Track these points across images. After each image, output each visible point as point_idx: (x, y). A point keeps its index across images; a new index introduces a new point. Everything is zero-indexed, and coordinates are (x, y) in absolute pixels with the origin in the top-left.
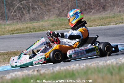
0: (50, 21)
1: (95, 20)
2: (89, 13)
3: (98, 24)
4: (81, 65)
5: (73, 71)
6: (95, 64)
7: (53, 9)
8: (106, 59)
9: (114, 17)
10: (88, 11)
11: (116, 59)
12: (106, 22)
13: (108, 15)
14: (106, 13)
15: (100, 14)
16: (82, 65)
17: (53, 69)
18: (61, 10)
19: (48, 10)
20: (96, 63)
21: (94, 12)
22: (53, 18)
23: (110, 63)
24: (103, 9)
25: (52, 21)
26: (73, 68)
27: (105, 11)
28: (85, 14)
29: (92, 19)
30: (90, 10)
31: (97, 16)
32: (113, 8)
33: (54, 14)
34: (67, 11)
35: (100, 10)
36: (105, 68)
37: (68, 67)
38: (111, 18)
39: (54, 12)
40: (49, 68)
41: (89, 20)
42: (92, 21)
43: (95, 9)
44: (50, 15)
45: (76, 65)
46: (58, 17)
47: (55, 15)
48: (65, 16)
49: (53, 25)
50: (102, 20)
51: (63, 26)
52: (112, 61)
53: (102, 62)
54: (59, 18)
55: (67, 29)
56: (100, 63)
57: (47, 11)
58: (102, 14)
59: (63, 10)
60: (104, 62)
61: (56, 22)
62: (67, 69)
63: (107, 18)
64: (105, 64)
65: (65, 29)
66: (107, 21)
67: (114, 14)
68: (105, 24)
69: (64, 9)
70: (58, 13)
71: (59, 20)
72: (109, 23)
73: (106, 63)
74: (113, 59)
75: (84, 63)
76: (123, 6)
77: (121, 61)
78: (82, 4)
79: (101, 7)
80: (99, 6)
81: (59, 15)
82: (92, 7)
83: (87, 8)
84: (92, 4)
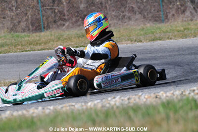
1: (69, 39)
2: (60, 27)
4: (45, 108)
5: (33, 118)
6: (68, 108)
7: (2, 20)
8: (87, 100)
10: (59, 24)
11: (102, 100)
15: (78, 28)
16: (47, 109)
18: (15, 22)
21: (68, 25)
22: (3, 34)
23: (92, 105)
26: (33, 113)
28: (55, 28)
29: (65, 36)
30: (62, 22)
31: (74, 32)
33: (3, 27)
34: (25, 23)
35: (79, 23)
36: (84, 113)
37: (25, 112)
39: (3, 24)
41: (61, 39)
42: (65, 39)
43: (70, 21)
45: (37, 109)
46: (10, 32)
47: (6, 29)
49: (2, 45)
50: (80, 38)
51: (19, 47)
52: (96, 102)
53: (80, 104)
54: (13, 34)
55: (25, 52)
56: (76, 106)
58: (81, 29)
59: (19, 22)
60: (83, 104)
61: (8, 41)
62: (24, 115)
64: (84, 107)
65: (23, 51)
69: (20, 20)
70: (11, 26)
71: (12, 37)
73: (85, 105)
74: (97, 100)
75: (50, 106)
76: (115, 16)
77: (109, 103)
78: (49, 12)
79: (81, 17)
80: (77, 16)
81: (13, 29)
82: (66, 17)
83: (57, 18)
84: (65, 12)
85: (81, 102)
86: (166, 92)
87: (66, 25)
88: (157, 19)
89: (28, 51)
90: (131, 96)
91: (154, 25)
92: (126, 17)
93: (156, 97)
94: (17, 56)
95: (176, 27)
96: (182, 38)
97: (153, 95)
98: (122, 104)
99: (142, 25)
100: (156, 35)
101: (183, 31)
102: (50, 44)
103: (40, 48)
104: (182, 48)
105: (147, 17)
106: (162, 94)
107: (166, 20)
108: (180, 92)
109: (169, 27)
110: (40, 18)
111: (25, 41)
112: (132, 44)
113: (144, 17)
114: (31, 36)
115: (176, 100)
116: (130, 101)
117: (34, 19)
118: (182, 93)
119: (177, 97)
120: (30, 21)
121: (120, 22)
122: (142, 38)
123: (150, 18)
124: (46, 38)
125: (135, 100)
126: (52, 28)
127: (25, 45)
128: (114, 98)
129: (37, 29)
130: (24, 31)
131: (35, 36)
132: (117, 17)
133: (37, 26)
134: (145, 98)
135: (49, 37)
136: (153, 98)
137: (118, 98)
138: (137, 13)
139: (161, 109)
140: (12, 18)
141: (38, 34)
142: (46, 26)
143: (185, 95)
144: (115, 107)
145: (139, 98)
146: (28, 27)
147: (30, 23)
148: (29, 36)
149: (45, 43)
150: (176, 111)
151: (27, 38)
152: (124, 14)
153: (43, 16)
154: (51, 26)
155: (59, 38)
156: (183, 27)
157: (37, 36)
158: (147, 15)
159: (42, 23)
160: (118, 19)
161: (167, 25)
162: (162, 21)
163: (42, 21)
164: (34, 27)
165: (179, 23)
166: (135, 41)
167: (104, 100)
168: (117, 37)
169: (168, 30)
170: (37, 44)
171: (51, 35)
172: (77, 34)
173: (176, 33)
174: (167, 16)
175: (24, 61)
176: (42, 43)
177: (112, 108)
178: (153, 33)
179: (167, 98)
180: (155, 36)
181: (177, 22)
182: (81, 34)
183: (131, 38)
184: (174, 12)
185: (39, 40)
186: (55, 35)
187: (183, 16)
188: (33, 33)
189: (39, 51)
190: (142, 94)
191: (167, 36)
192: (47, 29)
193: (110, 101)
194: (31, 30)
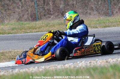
0: (10, 25)
1: (54, 26)
4: (39, 67)
6: (53, 68)
7: (13, 14)
8: (64, 63)
10: (47, 16)
12: (64, 28)
15: (59, 19)
16: (41, 68)
17: (12, 71)
18: (21, 15)
19: (8, 14)
20: (54, 66)
21: (53, 18)
22: (13, 23)
23: (68, 66)
24: (62, 15)
25: (12, 25)
26: (32, 70)
29: (51, 24)
30: (50, 16)
31: (56, 21)
33: (14, 18)
34: (27, 16)
35: (59, 16)
36: (63, 71)
37: (27, 70)
39: (14, 16)
40: (8, 70)
41: (49, 25)
42: (51, 26)
43: (54, 15)
44: (11, 19)
45: (34, 68)
46: (18, 21)
47: (15, 20)
48: (25, 20)
49: (13, 29)
50: (60, 25)
51: (23, 30)
52: (70, 64)
53: (60, 65)
55: (26, 34)
56: (58, 67)
57: (8, 16)
58: (61, 20)
59: (23, 15)
60: (62, 65)
61: (16, 26)
62: (26, 72)
65: (25, 33)
69: (24, 14)
70: (18, 18)
71: (19, 24)
73: (64, 66)
74: (70, 63)
75: (42, 66)
77: (78, 65)
78: (41, 10)
79: (60, 13)
80: (58, 12)
81: (19, 19)
82: (52, 13)
83: (46, 13)
84: (51, 9)
86: (112, 59)
88: (107, 14)
89: (29, 33)
90: (91, 61)
91: (105, 18)
92: (88, 13)
93: (107, 62)
94: (22, 36)
95: (118, 20)
97: (105, 61)
98: (86, 66)
99: (98, 18)
100: (107, 24)
102: (42, 29)
103: (35, 31)
105: (100, 13)
107: (113, 15)
110: (36, 13)
111: (27, 26)
112: (92, 29)
113: (99, 13)
114: (30, 24)
115: (119, 64)
116: (91, 64)
117: (32, 14)
119: (119, 62)
120: (30, 14)
121: (84, 16)
122: (97, 26)
123: (103, 14)
124: (40, 25)
125: (94, 63)
126: (43, 19)
127: (27, 29)
128: (81, 62)
130: (26, 20)
132: (82, 13)
133: (34, 18)
134: (100, 62)
135: (42, 25)
136: (105, 62)
137: (83, 62)
138: (95, 10)
140: (19, 13)
141: (34, 22)
142: (39, 17)
144: (82, 67)
145: (96, 62)
146: (29, 18)
147: (30, 16)
148: (29, 24)
149: (39, 28)
151: (28, 25)
152: (87, 11)
153: (38, 12)
154: (42, 18)
155: (47, 25)
157: (34, 24)
159: (37, 16)
160: (83, 14)
161: (113, 18)
162: (110, 16)
163: (37, 15)
164: (32, 19)
166: (94, 27)
167: (75, 63)
169: (114, 21)
170: (34, 29)
171: (43, 23)
172: (58, 23)
173: (118, 23)
174: (113, 13)
175: (26, 38)
176: (37, 28)
177: (80, 68)
178: (104, 23)
179: (114, 63)
180: (105, 24)
182: (60, 23)
183: (91, 25)
184: (117, 10)
185: (35, 26)
188: (32, 22)
189: (35, 33)
190: (98, 60)
191: (113, 25)
192: (40, 20)
193: (79, 64)
194: (30, 20)
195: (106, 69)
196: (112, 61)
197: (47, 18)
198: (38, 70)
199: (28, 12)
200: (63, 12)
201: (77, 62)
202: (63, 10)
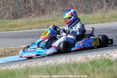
1: (35, 23)
2: (29, 17)
3: (37, 27)
5: (13, 71)
6: (34, 65)
8: (45, 60)
9: (53, 21)
10: (28, 14)
11: (54, 60)
12: (45, 26)
13: (47, 19)
14: (45, 16)
15: (40, 17)
16: (22, 65)
18: (2, 13)
20: (35, 63)
21: (34, 16)
23: (49, 63)
24: (42, 13)
26: (14, 68)
27: (44, 14)
28: (26, 17)
30: (30, 14)
31: (37, 19)
32: (51, 12)
34: (8, 14)
35: (40, 14)
36: (44, 68)
37: (9, 67)
38: (50, 22)
41: (30, 23)
42: (32, 23)
43: (35, 13)
45: (16, 65)
50: (41, 23)
51: (5, 28)
52: (51, 61)
53: (41, 62)
54: (1, 21)
55: (8, 32)
56: (39, 64)
58: (41, 18)
59: (5, 14)
60: (43, 62)
62: (8, 69)
63: (46, 21)
64: (44, 64)
66: (46, 24)
67: (52, 18)
68: (44, 27)
69: (5, 12)
71: (1, 23)
72: (48, 26)
75: (24, 63)
76: (61, 10)
77: (58, 62)
78: (23, 8)
79: (41, 11)
80: (39, 10)
81: (1, 18)
82: (32, 11)
83: (27, 11)
84: (32, 8)
85: (42, 61)
86: (92, 55)
87: (33, 15)
88: (86, 12)
89: (10, 31)
90: (71, 58)
91: (85, 15)
93: (86, 58)
94: (4, 34)
95: (97, 17)
96: (101, 23)
97: (84, 57)
98: (66, 62)
100: (86, 21)
101: (101, 19)
102: (23, 27)
103: (17, 29)
104: (101, 29)
106: (90, 56)
107: (92, 13)
108: (100, 55)
109: (94, 16)
110: (17, 11)
113: (79, 11)
114: (12, 22)
115: (98, 60)
116: (71, 60)
117: (14, 12)
118: (101, 56)
119: (98, 58)
120: (11, 13)
123: (82, 11)
124: (21, 23)
125: (74, 60)
127: (9, 28)
128: (62, 59)
129: (16, 18)
130: (7, 19)
131: (14, 22)
133: (15, 16)
134: (79, 58)
135: (23, 23)
136: (85, 59)
137: (63, 59)
139: (90, 65)
141: (16, 21)
142: (20, 16)
143: (103, 57)
144: (62, 64)
145: (76, 59)
146: (10, 17)
148: (10, 22)
149: (20, 26)
150: (98, 67)
151: (9, 23)
152: (67, 9)
153: (19, 10)
154: (24, 16)
155: (28, 23)
156: (101, 16)
157: (15, 22)
158: (81, 9)
159: (18, 14)
160: (63, 12)
161: (92, 15)
162: (89, 13)
165: (99, 14)
167: (55, 60)
168: (62, 23)
169: (93, 18)
170: (15, 26)
171: (24, 21)
172: (39, 21)
173: (97, 20)
174: (92, 10)
175: (8, 37)
176: (18, 26)
177: (61, 64)
178: (84, 20)
179: (93, 59)
181: (98, 14)
182: (41, 21)
184: (96, 8)
185: (16, 25)
186: (26, 21)
187: (101, 10)
188: (13, 20)
189: (16, 31)
190: (78, 56)
191: (92, 22)
192: (21, 18)
193: (59, 60)
194: (12, 18)
195: (86, 65)
196: (91, 57)
197: (28, 16)
198: (19, 67)
199: (9, 11)
200: (44, 10)
201: (57, 59)
202: (44, 8)
